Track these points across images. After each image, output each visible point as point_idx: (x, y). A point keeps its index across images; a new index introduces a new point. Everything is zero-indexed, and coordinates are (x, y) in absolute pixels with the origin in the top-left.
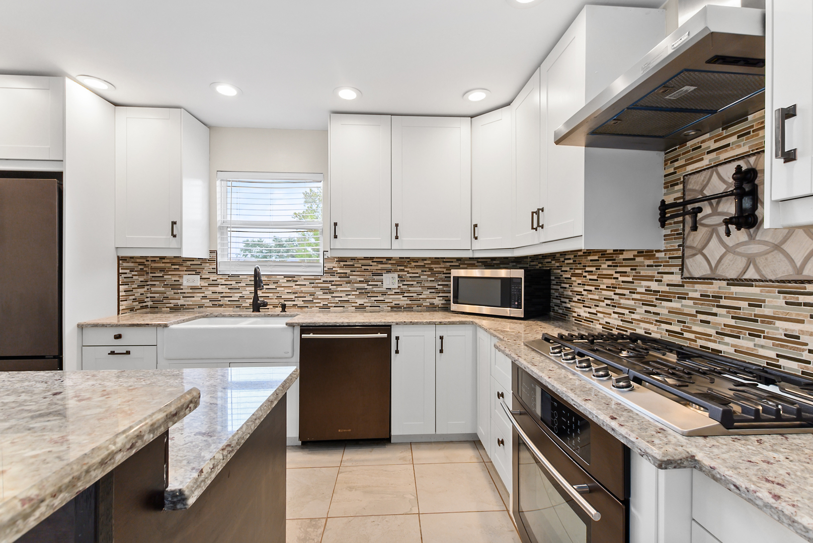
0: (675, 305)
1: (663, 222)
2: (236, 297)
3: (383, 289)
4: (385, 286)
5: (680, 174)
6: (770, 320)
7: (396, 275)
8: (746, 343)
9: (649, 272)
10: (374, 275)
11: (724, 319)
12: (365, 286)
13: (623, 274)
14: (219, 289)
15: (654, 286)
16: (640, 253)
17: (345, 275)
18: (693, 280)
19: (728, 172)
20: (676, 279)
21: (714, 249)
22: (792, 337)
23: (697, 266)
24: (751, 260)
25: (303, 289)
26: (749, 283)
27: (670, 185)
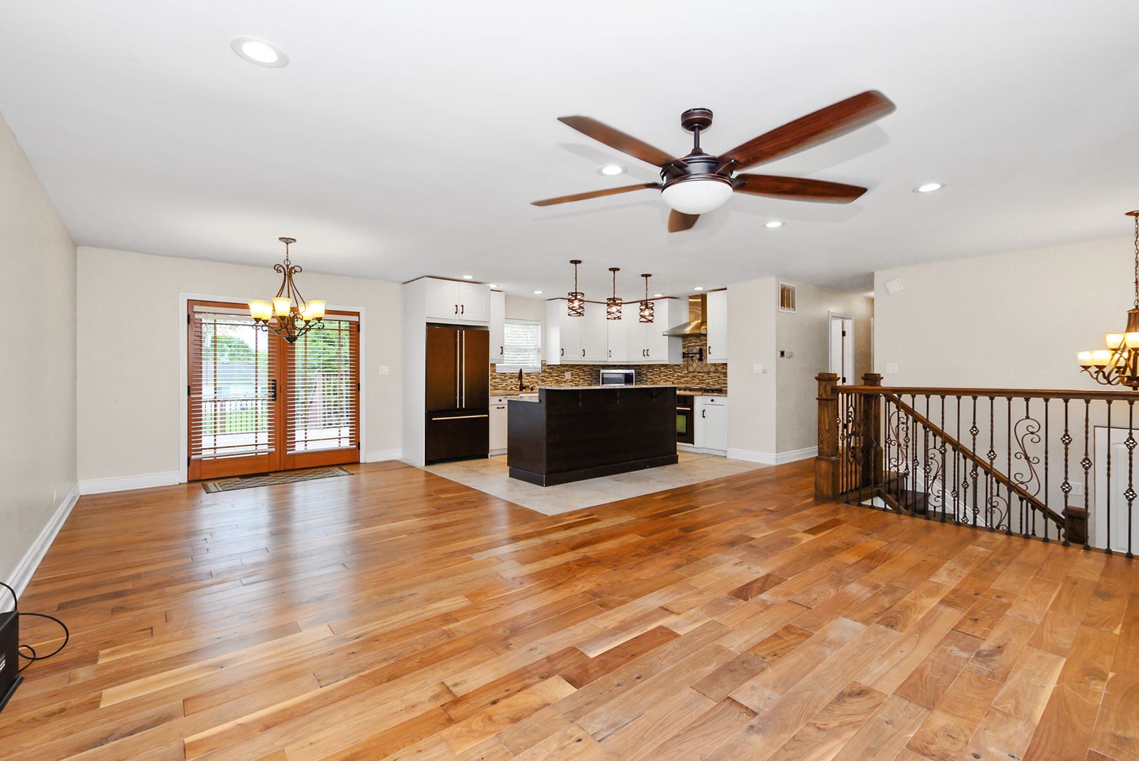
0: (686, 379)
1: (684, 357)
2: (504, 385)
3: (565, 380)
4: (566, 378)
5: (687, 346)
6: (705, 380)
7: (570, 373)
8: (701, 386)
9: (679, 370)
10: (562, 372)
11: (697, 381)
12: (558, 378)
13: (670, 371)
14: (497, 380)
15: (680, 374)
16: (675, 365)
17: (550, 373)
18: (689, 372)
19: (698, 348)
20: (686, 372)
21: (695, 365)
22: (708, 383)
23: (691, 369)
24: (702, 368)
25: (533, 380)
26: (701, 373)
27: (684, 348)
